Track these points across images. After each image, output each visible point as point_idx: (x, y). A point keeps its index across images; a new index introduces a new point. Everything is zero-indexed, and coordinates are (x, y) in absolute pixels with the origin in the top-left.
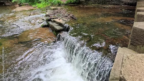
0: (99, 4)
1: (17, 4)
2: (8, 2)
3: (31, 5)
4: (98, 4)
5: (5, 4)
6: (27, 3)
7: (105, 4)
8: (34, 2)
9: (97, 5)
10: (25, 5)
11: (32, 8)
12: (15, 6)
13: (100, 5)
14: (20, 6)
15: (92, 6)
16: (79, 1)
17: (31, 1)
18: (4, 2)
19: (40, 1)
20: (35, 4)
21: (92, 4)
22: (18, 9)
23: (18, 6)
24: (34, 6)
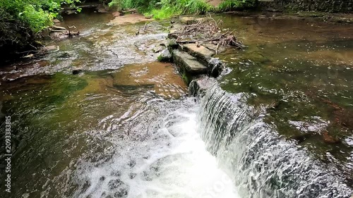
0: (323, 10)
1: (116, 11)
2: (103, 7)
3: (141, 14)
4: (319, 10)
5: (97, 11)
6: (134, 9)
7: (344, 11)
8: (147, 6)
9: (314, 13)
10: (131, 12)
11: (143, 19)
12: (113, 14)
13: (326, 15)
14: (122, 14)
15: (296, 18)
16: (257, 2)
17: (143, 4)
18: (95, 7)
19: (159, 5)
20: (149, 11)
21: (296, 10)
22: (119, 20)
23: (118, 14)
24: (147, 14)
